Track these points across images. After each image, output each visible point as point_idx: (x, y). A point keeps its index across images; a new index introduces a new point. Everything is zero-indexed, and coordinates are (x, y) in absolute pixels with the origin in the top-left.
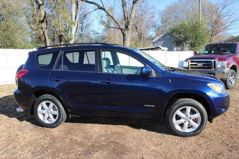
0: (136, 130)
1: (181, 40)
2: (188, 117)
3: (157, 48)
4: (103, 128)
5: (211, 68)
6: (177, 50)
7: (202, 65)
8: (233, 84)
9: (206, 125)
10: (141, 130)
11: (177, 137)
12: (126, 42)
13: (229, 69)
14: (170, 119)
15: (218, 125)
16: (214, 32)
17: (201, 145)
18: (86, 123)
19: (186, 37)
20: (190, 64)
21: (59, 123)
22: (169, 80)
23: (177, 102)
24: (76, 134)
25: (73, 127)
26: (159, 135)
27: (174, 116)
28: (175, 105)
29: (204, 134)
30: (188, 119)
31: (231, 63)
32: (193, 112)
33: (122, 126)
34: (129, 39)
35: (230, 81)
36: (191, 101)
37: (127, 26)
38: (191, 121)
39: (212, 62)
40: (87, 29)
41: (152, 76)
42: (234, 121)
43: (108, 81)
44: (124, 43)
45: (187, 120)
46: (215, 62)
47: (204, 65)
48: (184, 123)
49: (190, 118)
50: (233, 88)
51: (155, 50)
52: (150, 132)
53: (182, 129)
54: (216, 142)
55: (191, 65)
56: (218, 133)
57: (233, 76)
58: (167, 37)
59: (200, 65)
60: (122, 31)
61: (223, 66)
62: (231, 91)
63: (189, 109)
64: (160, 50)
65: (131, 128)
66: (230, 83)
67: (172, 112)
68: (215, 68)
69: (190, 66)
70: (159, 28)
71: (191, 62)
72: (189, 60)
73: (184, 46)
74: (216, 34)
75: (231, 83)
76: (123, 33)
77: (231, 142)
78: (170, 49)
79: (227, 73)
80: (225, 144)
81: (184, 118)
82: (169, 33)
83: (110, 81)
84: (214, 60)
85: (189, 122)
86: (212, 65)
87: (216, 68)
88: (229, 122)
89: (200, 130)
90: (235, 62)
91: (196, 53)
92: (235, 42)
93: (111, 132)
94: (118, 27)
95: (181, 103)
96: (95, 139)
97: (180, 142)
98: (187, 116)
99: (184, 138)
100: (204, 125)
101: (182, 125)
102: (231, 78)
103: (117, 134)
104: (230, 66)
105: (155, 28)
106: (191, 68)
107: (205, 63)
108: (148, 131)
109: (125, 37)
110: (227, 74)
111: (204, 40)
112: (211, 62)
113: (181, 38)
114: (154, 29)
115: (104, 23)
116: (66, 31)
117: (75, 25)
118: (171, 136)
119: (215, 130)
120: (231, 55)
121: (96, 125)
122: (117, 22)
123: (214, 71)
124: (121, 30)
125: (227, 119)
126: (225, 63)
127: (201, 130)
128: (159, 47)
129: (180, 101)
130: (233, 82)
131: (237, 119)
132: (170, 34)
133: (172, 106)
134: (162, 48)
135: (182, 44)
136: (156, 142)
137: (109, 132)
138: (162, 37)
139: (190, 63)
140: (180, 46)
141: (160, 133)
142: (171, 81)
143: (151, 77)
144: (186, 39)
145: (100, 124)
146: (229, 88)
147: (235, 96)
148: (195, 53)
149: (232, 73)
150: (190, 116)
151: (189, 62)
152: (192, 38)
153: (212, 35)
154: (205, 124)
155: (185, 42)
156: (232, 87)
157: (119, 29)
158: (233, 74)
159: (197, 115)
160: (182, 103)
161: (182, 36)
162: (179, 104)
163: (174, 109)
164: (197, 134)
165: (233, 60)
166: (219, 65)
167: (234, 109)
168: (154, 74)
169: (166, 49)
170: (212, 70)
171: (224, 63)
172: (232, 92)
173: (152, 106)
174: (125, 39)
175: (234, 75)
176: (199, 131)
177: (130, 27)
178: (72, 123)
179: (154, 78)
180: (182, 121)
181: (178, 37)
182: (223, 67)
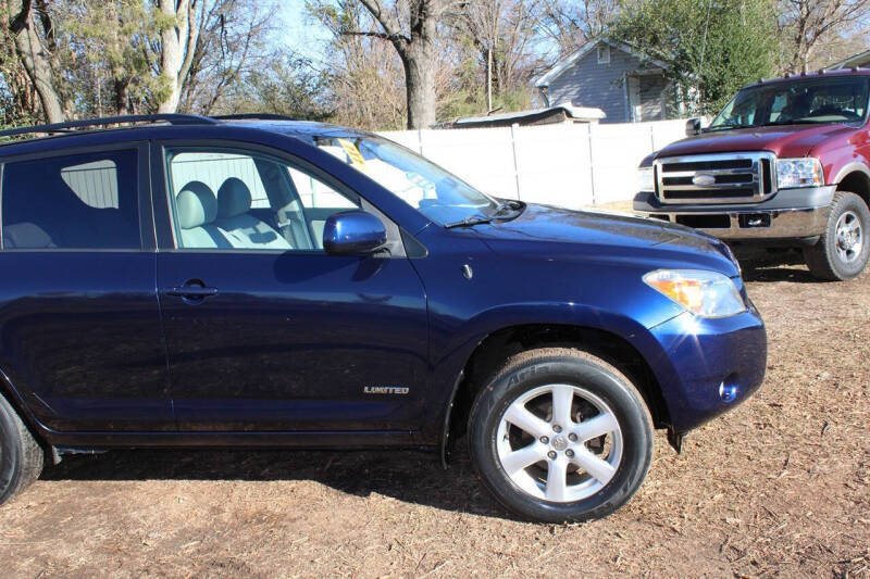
0: (349, 499)
1: (660, 71)
2: (565, 434)
3: (554, 114)
4: (205, 498)
5: (750, 191)
6: (646, 118)
7: (714, 179)
8: (857, 254)
9: (647, 464)
10: (374, 496)
11: (519, 525)
12: (418, 93)
13: (831, 190)
14: (481, 443)
15: (732, 459)
16: (808, 28)
17: (618, 562)
18: (143, 477)
19: (684, 56)
20: (660, 181)
21: (6, 487)
22: (464, 270)
23: (507, 369)
24: (76, 534)
25: (77, 500)
26: (447, 517)
27: (502, 430)
28: (499, 382)
29: (654, 507)
30: (566, 443)
31: (842, 163)
32: (584, 410)
33: (293, 484)
34: (429, 78)
35: (841, 244)
36: (572, 360)
37: (417, 21)
38: (582, 452)
39: (756, 164)
40: (256, 44)
41: (387, 255)
42: (808, 431)
43: (196, 289)
44: (412, 99)
45: (563, 445)
46: (766, 163)
47: (719, 179)
48: (548, 459)
49: (574, 437)
50: (855, 275)
51: (547, 120)
52: (408, 506)
53: (543, 490)
54: (696, 543)
55: (667, 181)
56: (718, 496)
57: (855, 223)
58: (599, 62)
59: (701, 180)
60: (397, 46)
61: (804, 181)
62: (846, 290)
63: (563, 395)
64: (568, 122)
65: (331, 489)
66: (843, 254)
67: (490, 412)
68: (767, 189)
69: (662, 188)
70: (573, 21)
71: (666, 168)
72: (655, 162)
73: (676, 96)
74: (818, 34)
75: (849, 252)
76: (402, 53)
77: (760, 539)
78: (617, 114)
79: (821, 210)
80: (732, 548)
81: (546, 440)
82: (606, 44)
83: (203, 286)
84: (763, 155)
85: (571, 454)
86: (757, 179)
87: (774, 190)
88: (787, 439)
89: (621, 491)
90: (861, 157)
91: (697, 127)
92: (863, 69)
93: (235, 515)
94: (382, 31)
95: (524, 371)
96: (152, 556)
97: (527, 552)
98: (559, 429)
99: (552, 531)
100: (641, 466)
101: (539, 471)
102: (846, 229)
103: (260, 521)
104: (838, 177)
105: (558, 23)
106: (668, 194)
107: (729, 172)
108: (401, 503)
109: (414, 71)
110: (825, 212)
111: (759, 66)
112: (748, 163)
113: (658, 63)
114: (554, 28)
115: (331, 13)
116: (140, 62)
117: (177, 30)
118: (493, 523)
119: (710, 480)
120: (845, 126)
121: (184, 484)
122: (376, 9)
123: (765, 205)
124: (395, 39)
125: (782, 427)
126: (812, 164)
127: (625, 490)
128: (560, 110)
129: (519, 362)
130: (857, 248)
131: (826, 424)
132: (611, 48)
133: (485, 387)
134: (578, 112)
135: (669, 86)
136: (417, 556)
137: (226, 517)
138: (579, 62)
139: (662, 175)
140: (657, 95)
141: (452, 509)
142: (474, 274)
143: (381, 260)
144: (681, 64)
145: (202, 479)
146: (839, 276)
147: (852, 313)
148: (692, 127)
149: (847, 209)
150: (570, 426)
151: (656, 167)
152: (708, 58)
153: (798, 40)
154: (642, 460)
155: (679, 77)
156: (850, 271)
157: (383, 36)
158: (855, 210)
159: (606, 423)
160: (529, 369)
161: (662, 54)
162: (519, 374)
163: (496, 401)
164: (611, 509)
165: (854, 148)
166: (787, 173)
167: (826, 375)
168: (396, 245)
169: (599, 113)
170: (755, 198)
171: (806, 165)
172: (846, 295)
173: (397, 390)
174: (415, 80)
175: (859, 215)
176: (619, 494)
177: (430, 25)
178: (80, 482)
179: (397, 261)
180: (538, 451)
181: (642, 56)
182: (805, 185)
